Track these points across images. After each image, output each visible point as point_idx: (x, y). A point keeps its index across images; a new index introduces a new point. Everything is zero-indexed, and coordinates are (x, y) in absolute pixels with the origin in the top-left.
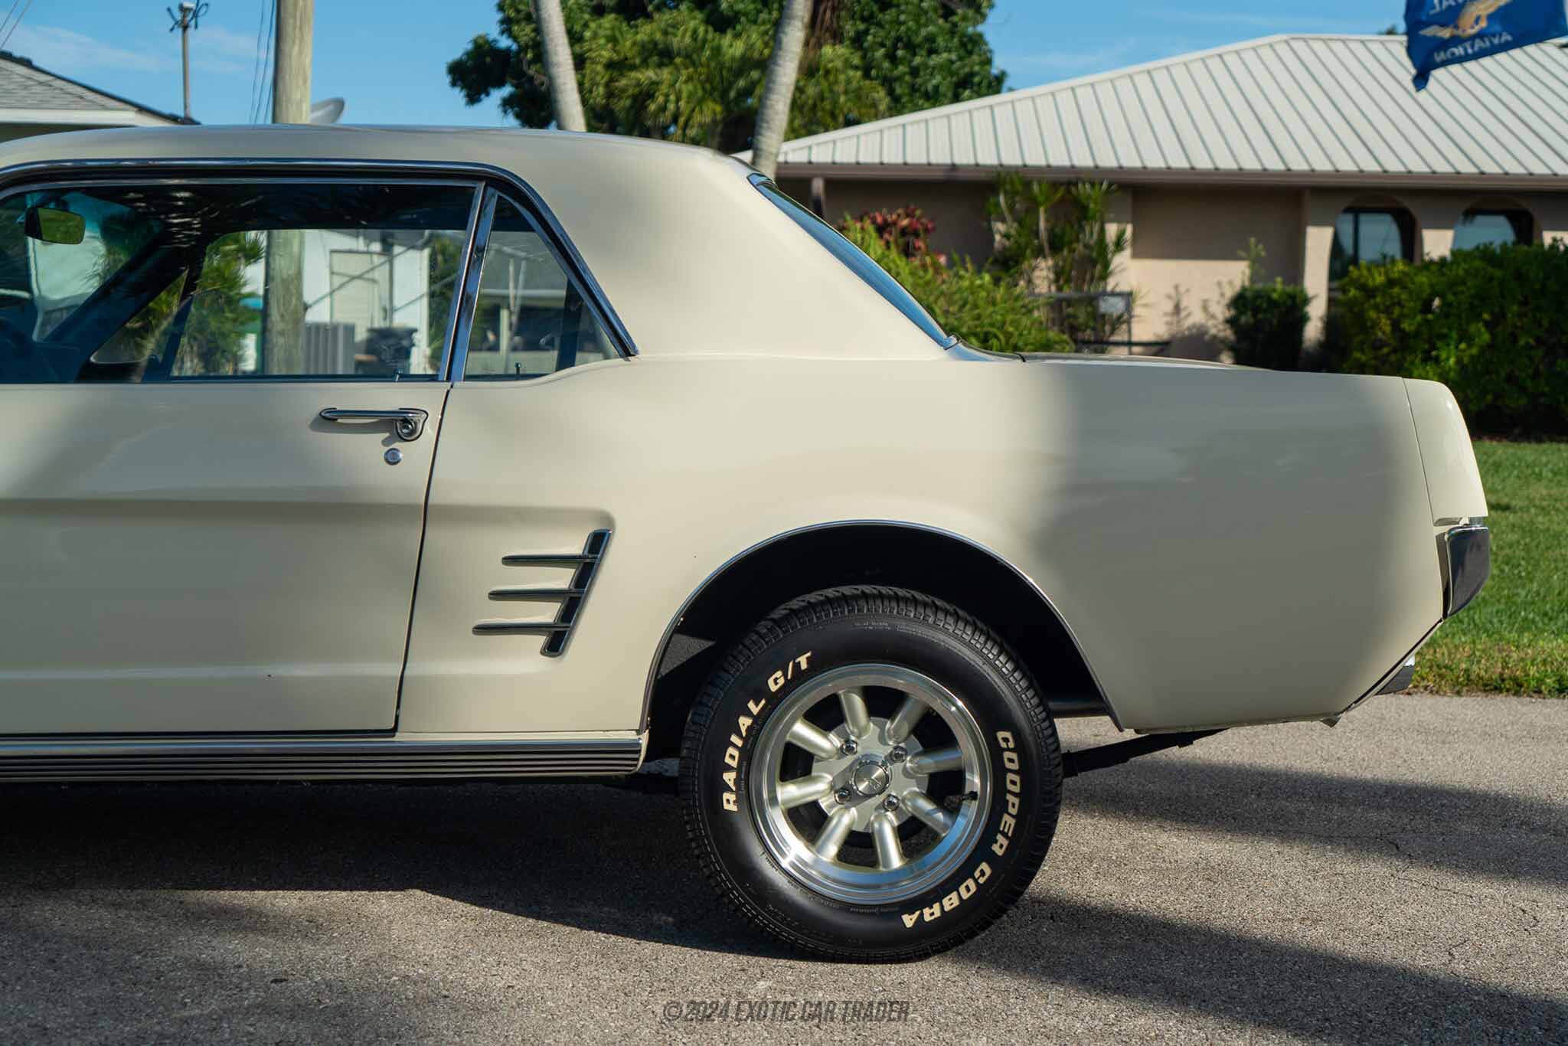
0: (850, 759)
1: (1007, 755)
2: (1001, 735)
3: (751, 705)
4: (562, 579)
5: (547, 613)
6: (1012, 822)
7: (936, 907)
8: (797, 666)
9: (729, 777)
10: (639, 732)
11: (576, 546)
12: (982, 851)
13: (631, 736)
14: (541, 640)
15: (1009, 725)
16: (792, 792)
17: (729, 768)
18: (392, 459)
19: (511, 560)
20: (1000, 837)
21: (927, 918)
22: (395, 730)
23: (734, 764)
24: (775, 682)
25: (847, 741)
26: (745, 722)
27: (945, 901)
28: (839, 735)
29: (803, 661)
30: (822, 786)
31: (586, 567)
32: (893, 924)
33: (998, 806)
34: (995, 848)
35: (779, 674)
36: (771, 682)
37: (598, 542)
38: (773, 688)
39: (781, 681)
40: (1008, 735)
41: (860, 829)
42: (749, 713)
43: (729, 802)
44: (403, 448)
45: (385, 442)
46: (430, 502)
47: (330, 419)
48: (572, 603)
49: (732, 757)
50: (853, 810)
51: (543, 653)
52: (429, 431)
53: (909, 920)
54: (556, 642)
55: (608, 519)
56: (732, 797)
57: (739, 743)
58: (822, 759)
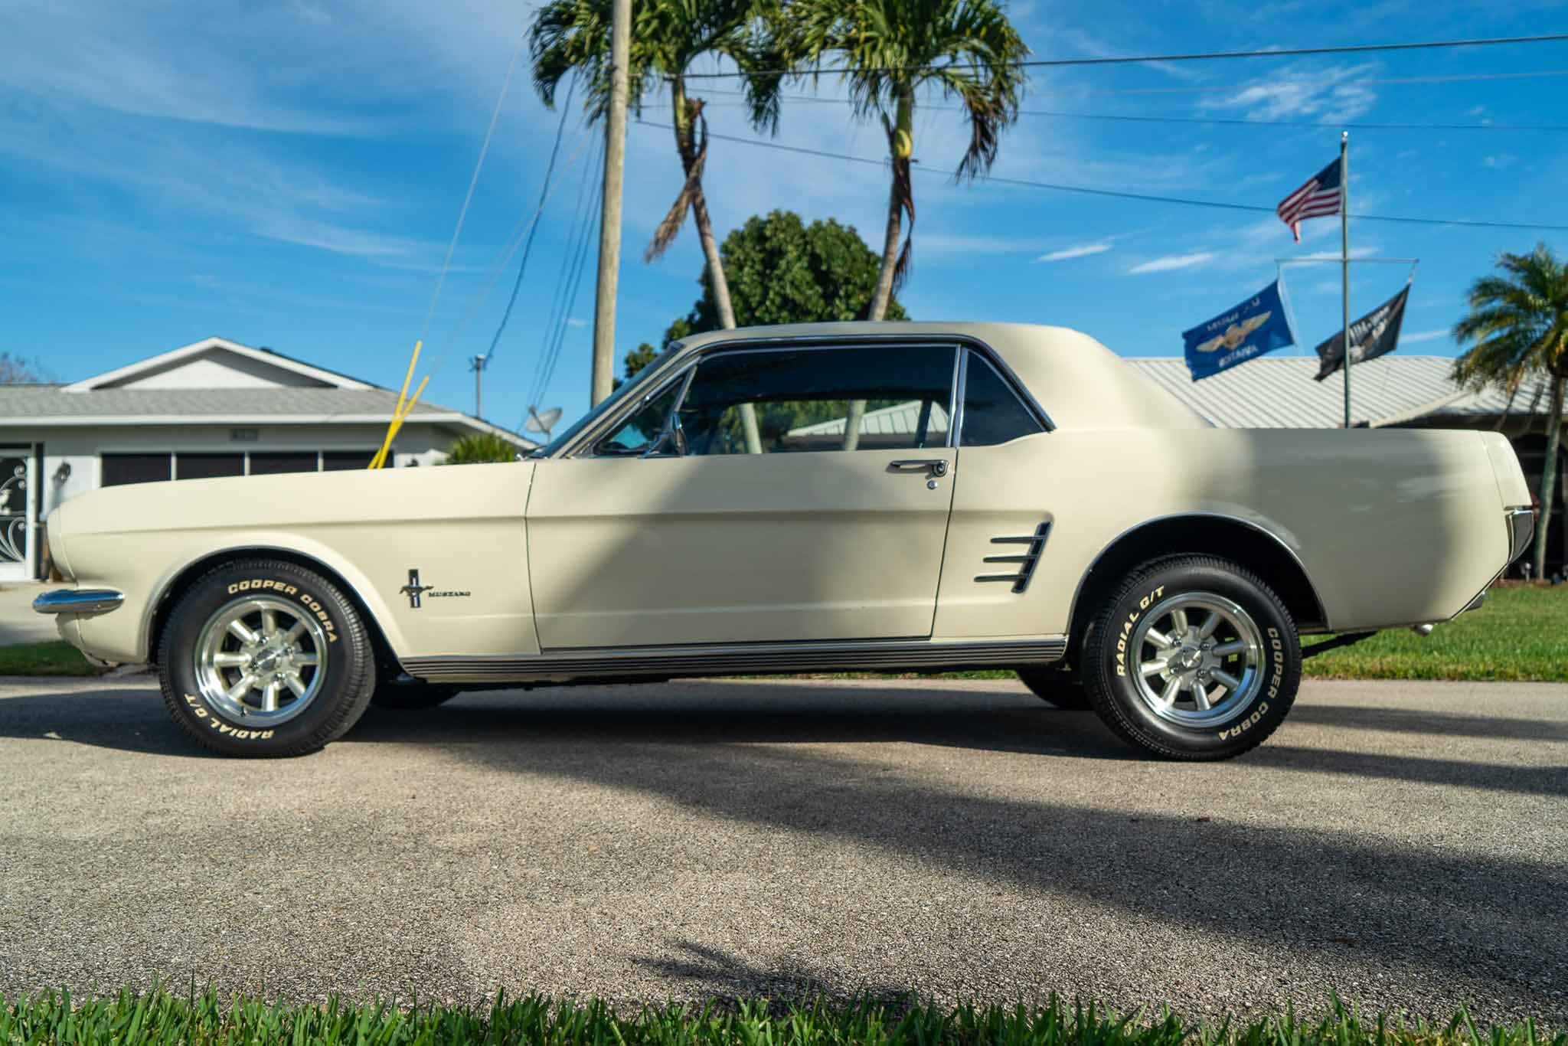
0: (1177, 650)
1: (1274, 641)
2: (1270, 630)
3: (1131, 616)
4: (1023, 550)
5: (1015, 569)
6: (1279, 679)
7: (1238, 728)
8: (1156, 594)
9: (1120, 657)
10: (1065, 635)
11: (1030, 532)
12: (1262, 695)
13: (1060, 637)
14: (1011, 584)
15: (1275, 625)
16: (1148, 668)
17: (1120, 652)
18: (931, 486)
19: (995, 541)
20: (1272, 688)
21: (1234, 734)
22: (930, 636)
23: (1122, 649)
24: (1144, 603)
25: (1175, 640)
26: (1128, 626)
27: (1243, 725)
28: (1171, 636)
29: (1159, 591)
30: (1164, 665)
31: (1037, 544)
32: (1215, 738)
33: (1270, 671)
34: (1270, 694)
35: (1146, 599)
36: (1142, 604)
37: (1044, 529)
38: (1143, 606)
39: (1147, 603)
40: (1274, 630)
41: (1184, 688)
42: (1130, 621)
43: (1121, 671)
44: (938, 482)
45: (927, 478)
46: (954, 508)
47: (895, 467)
48: (1030, 564)
49: (1121, 645)
50: (1181, 678)
51: (1013, 591)
52: (950, 470)
53: (1223, 736)
54: (1021, 584)
55: (1050, 516)
56: (1122, 668)
57: (1125, 638)
58: (1161, 649)
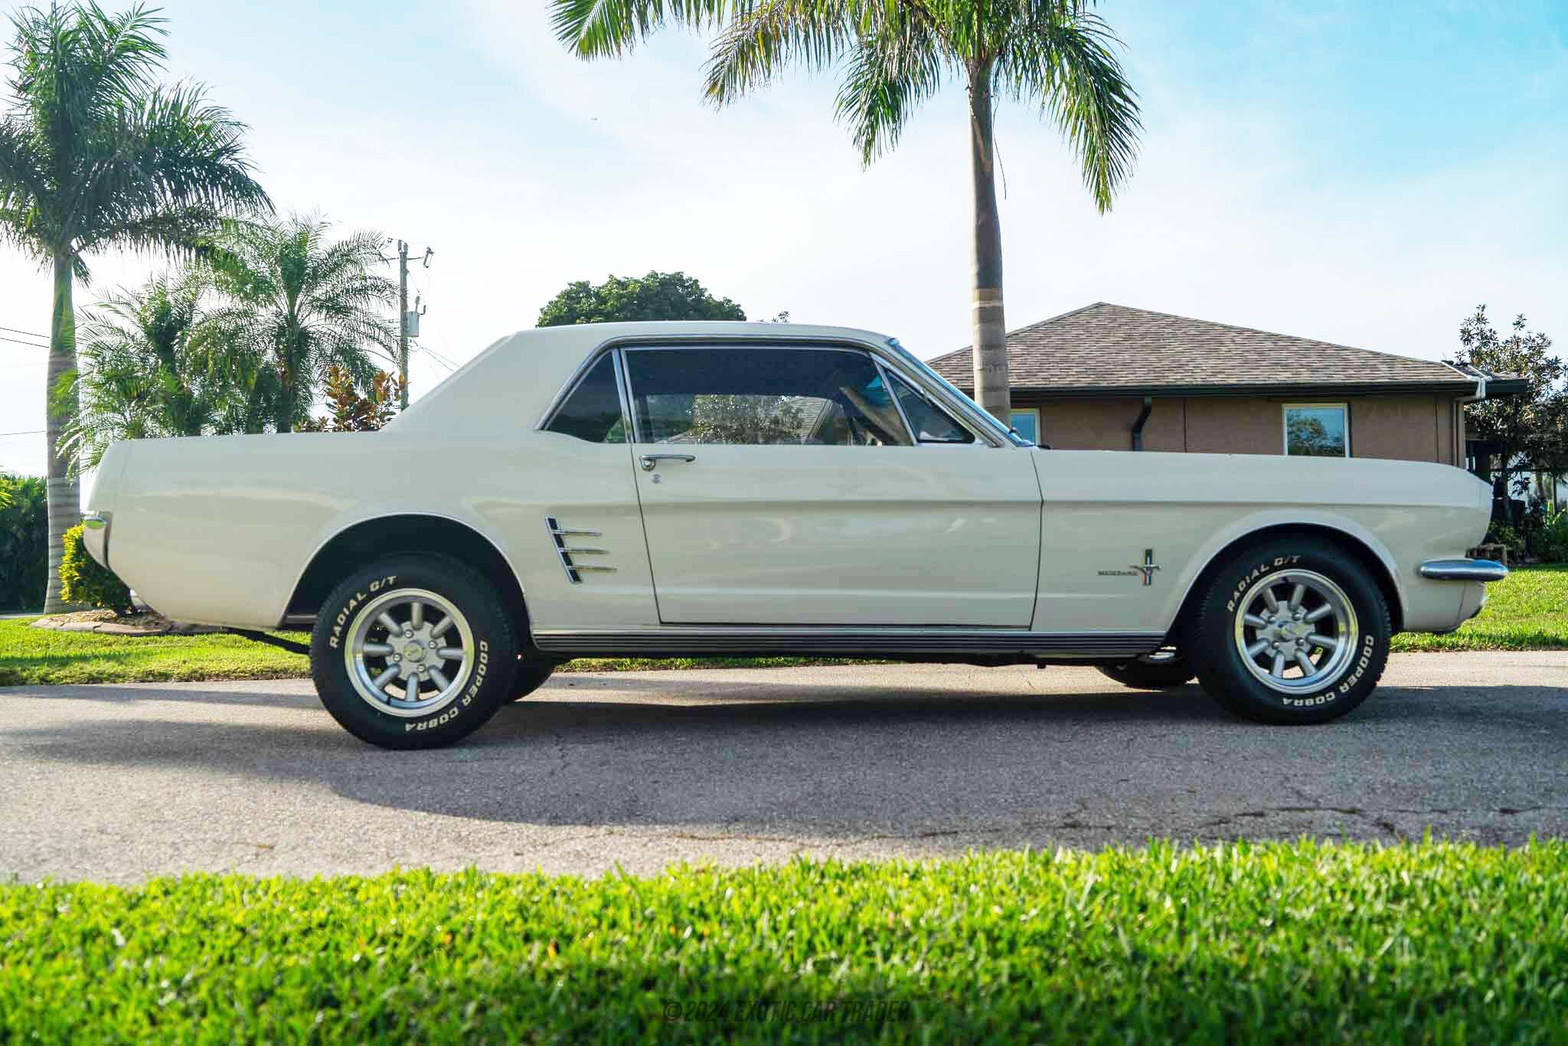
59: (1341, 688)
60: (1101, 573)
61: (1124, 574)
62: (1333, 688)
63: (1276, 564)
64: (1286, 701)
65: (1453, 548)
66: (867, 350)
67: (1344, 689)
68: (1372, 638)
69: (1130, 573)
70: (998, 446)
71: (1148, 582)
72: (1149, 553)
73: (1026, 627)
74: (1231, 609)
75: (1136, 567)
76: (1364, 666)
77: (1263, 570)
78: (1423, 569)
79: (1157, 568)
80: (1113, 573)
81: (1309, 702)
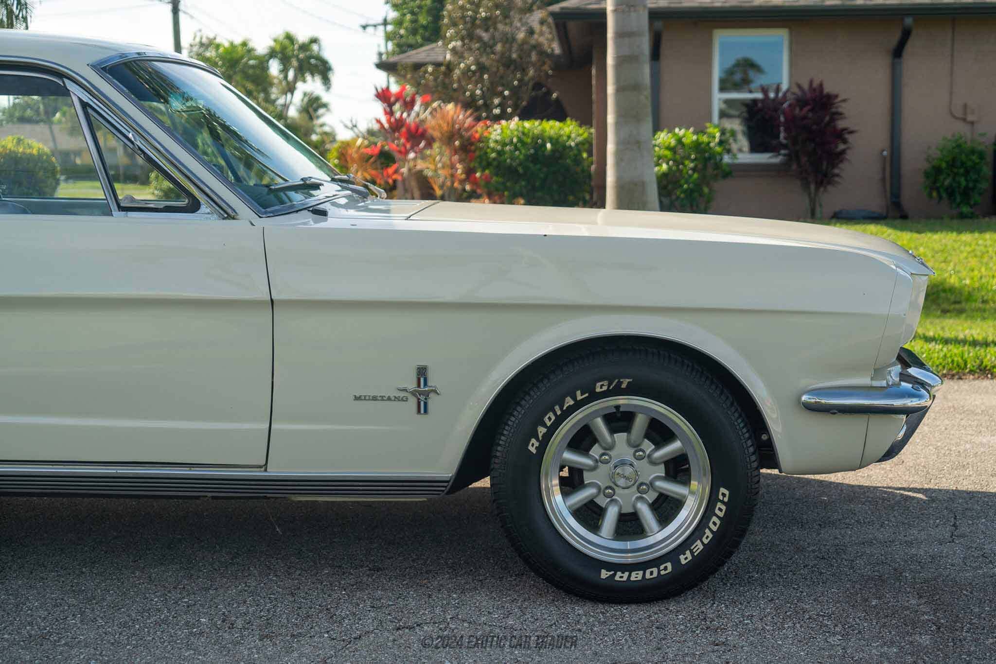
59: (682, 557)
60: (357, 398)
61: (389, 399)
62: (672, 555)
63: (598, 390)
64: (604, 574)
65: (854, 369)
66: (61, 75)
67: (685, 558)
68: (727, 492)
69: (397, 399)
70: (230, 217)
71: (423, 408)
72: (422, 372)
73: (260, 467)
74: (533, 450)
75: (405, 390)
76: (715, 529)
77: (579, 397)
78: (804, 398)
79: (435, 392)
80: (375, 398)
81: (637, 576)
